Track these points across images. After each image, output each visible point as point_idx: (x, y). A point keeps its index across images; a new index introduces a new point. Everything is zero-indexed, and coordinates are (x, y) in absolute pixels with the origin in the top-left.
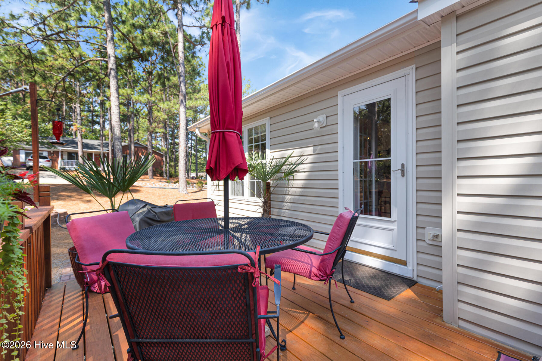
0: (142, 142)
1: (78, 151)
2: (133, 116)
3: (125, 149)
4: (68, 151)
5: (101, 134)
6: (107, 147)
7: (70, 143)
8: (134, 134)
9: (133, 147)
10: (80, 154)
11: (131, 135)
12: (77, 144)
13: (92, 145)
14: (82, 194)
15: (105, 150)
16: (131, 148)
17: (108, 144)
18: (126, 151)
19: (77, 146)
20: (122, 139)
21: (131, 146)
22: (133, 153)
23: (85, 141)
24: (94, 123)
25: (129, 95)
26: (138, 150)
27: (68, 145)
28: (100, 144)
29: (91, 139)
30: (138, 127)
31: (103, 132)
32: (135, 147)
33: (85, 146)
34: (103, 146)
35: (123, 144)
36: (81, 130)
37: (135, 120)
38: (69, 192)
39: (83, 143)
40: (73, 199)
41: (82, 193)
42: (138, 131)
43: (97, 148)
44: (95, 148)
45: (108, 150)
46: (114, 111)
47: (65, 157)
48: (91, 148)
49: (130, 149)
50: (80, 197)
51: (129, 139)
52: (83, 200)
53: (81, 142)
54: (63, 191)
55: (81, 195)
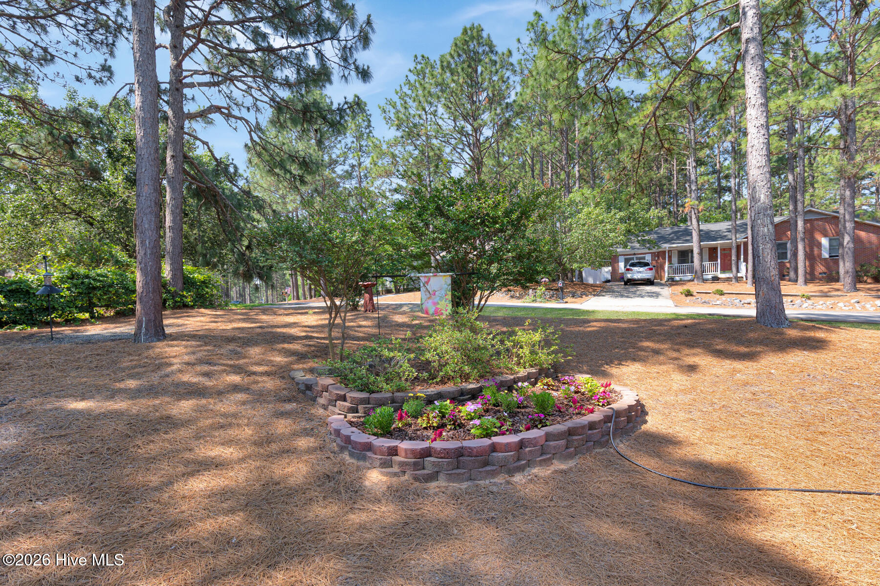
0: (823, 208)
1: (692, 246)
2: (801, 153)
3: (781, 229)
4: (679, 249)
5: (734, 207)
6: (745, 231)
7: (681, 235)
8: (804, 192)
9: (800, 224)
10: (696, 251)
11: (796, 197)
12: (691, 234)
13: (717, 231)
14: (682, 347)
15: (740, 237)
16: (797, 226)
17: (746, 225)
18: (785, 233)
19: (692, 238)
20: (777, 209)
21: (796, 222)
22: (800, 235)
23: (705, 227)
24: (722, 190)
25: (793, 108)
26: (812, 225)
27: (678, 238)
28: (730, 227)
29: (717, 221)
30: (813, 177)
31: (735, 204)
32: (806, 221)
33: (705, 236)
34: (737, 231)
35: (777, 220)
36: (698, 210)
37: (806, 162)
38: (658, 342)
39: (700, 231)
40: (661, 358)
41: (680, 344)
42: (812, 185)
43: (725, 236)
44: (723, 238)
45: (747, 238)
46: (756, 142)
47: (675, 259)
48: (715, 239)
49: (793, 227)
50: (675, 355)
51: (791, 207)
52: (681, 362)
53: (697, 230)
54: (648, 338)
55: (678, 351)
